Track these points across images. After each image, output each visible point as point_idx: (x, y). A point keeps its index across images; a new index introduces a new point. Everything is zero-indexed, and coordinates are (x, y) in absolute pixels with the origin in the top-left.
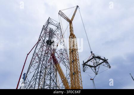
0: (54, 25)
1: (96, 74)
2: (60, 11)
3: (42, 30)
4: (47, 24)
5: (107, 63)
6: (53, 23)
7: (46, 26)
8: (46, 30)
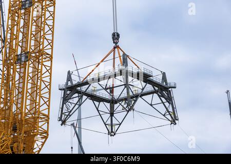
1: (112, 133)
5: (170, 99)
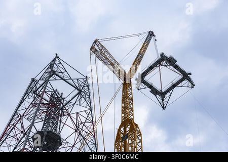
0: (70, 81)
2: (95, 42)
3: (27, 93)
4: (47, 75)
6: (66, 76)
7: (41, 82)
8: (41, 96)
